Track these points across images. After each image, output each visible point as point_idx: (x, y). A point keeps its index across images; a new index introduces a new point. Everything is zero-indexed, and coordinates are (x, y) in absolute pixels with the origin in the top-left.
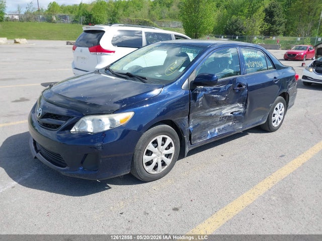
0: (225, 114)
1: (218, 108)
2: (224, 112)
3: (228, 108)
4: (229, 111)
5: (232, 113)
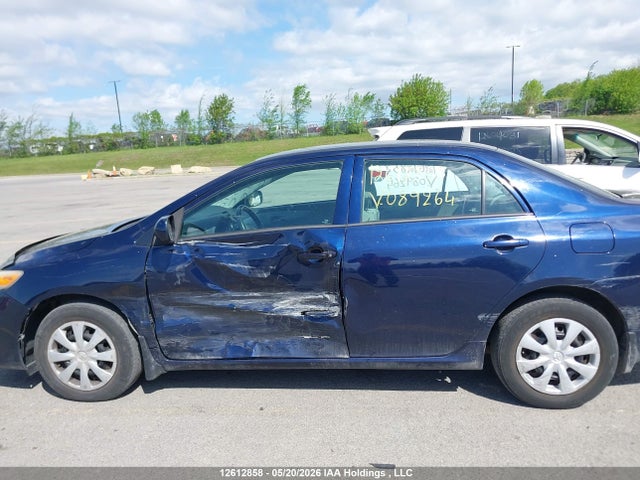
0: (281, 310)
1: (255, 294)
2: (279, 305)
3: (293, 299)
4: (298, 306)
5: (304, 313)
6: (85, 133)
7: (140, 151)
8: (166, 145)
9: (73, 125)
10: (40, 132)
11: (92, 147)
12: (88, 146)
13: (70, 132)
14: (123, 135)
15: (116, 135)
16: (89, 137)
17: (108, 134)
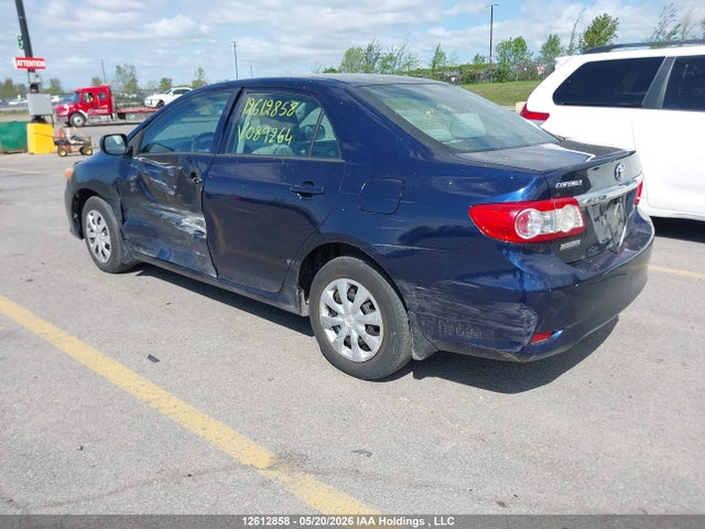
1: (172, 209)
2: (184, 222)
3: (191, 218)
4: (194, 225)
6: (448, 65)
7: (498, 84)
8: (527, 79)
9: (439, 55)
10: (408, 64)
11: (453, 79)
12: (449, 78)
13: (434, 63)
14: (485, 66)
15: (476, 67)
16: (451, 69)
17: (468, 66)
